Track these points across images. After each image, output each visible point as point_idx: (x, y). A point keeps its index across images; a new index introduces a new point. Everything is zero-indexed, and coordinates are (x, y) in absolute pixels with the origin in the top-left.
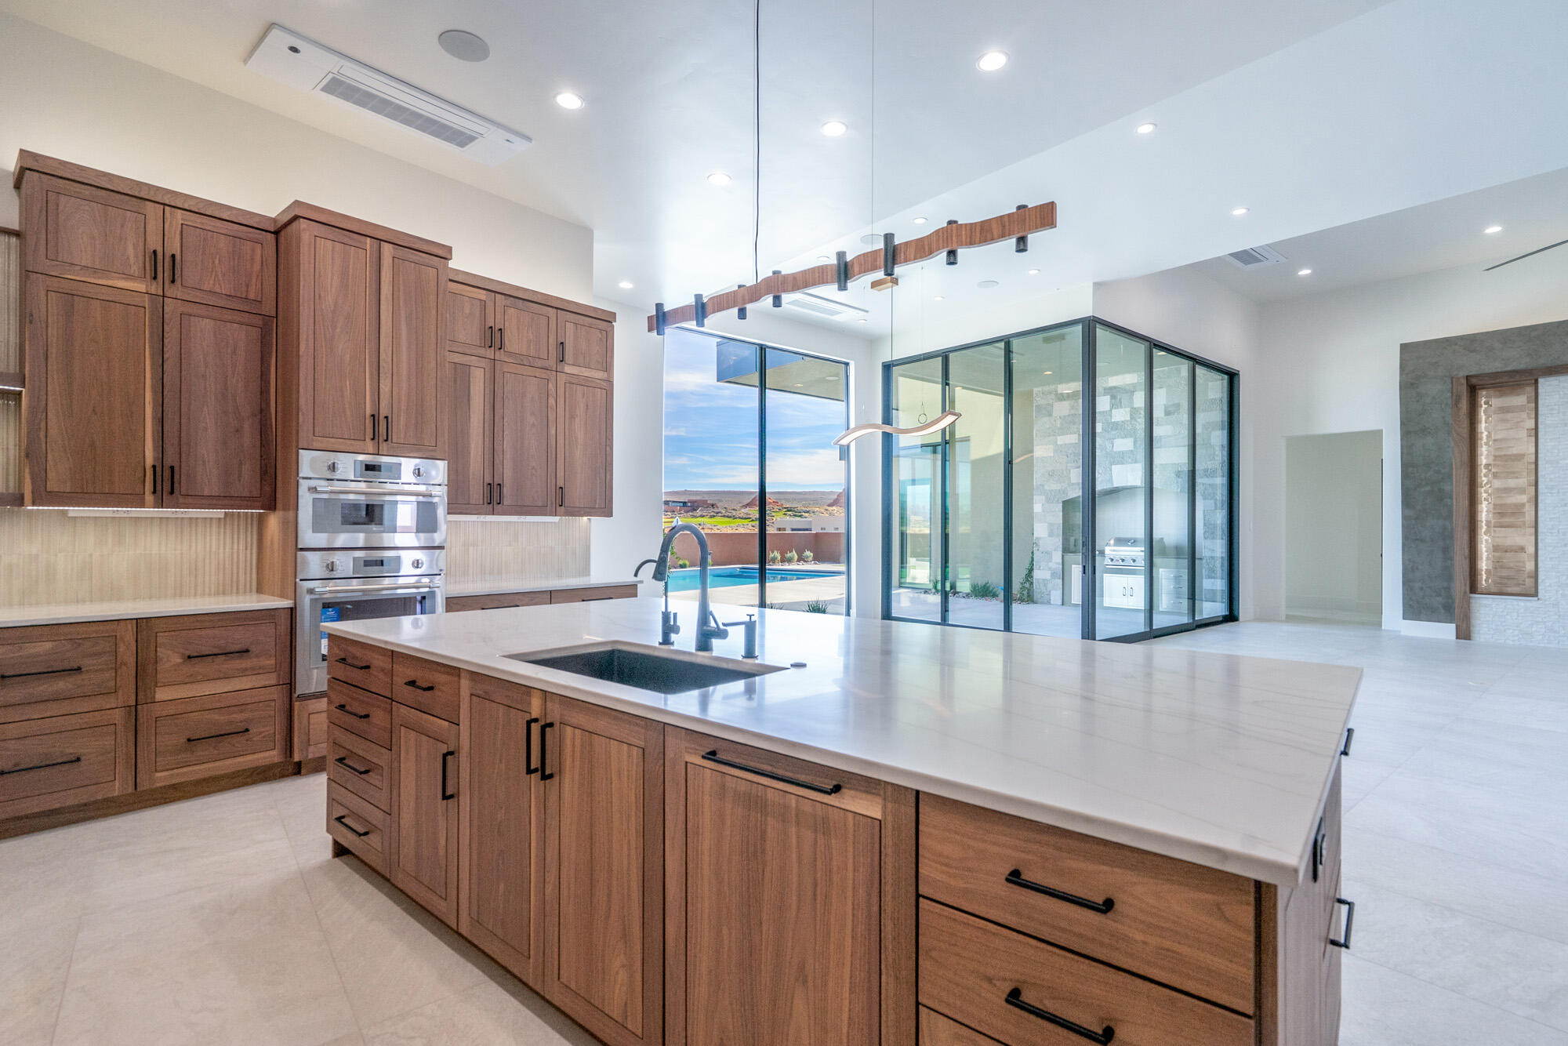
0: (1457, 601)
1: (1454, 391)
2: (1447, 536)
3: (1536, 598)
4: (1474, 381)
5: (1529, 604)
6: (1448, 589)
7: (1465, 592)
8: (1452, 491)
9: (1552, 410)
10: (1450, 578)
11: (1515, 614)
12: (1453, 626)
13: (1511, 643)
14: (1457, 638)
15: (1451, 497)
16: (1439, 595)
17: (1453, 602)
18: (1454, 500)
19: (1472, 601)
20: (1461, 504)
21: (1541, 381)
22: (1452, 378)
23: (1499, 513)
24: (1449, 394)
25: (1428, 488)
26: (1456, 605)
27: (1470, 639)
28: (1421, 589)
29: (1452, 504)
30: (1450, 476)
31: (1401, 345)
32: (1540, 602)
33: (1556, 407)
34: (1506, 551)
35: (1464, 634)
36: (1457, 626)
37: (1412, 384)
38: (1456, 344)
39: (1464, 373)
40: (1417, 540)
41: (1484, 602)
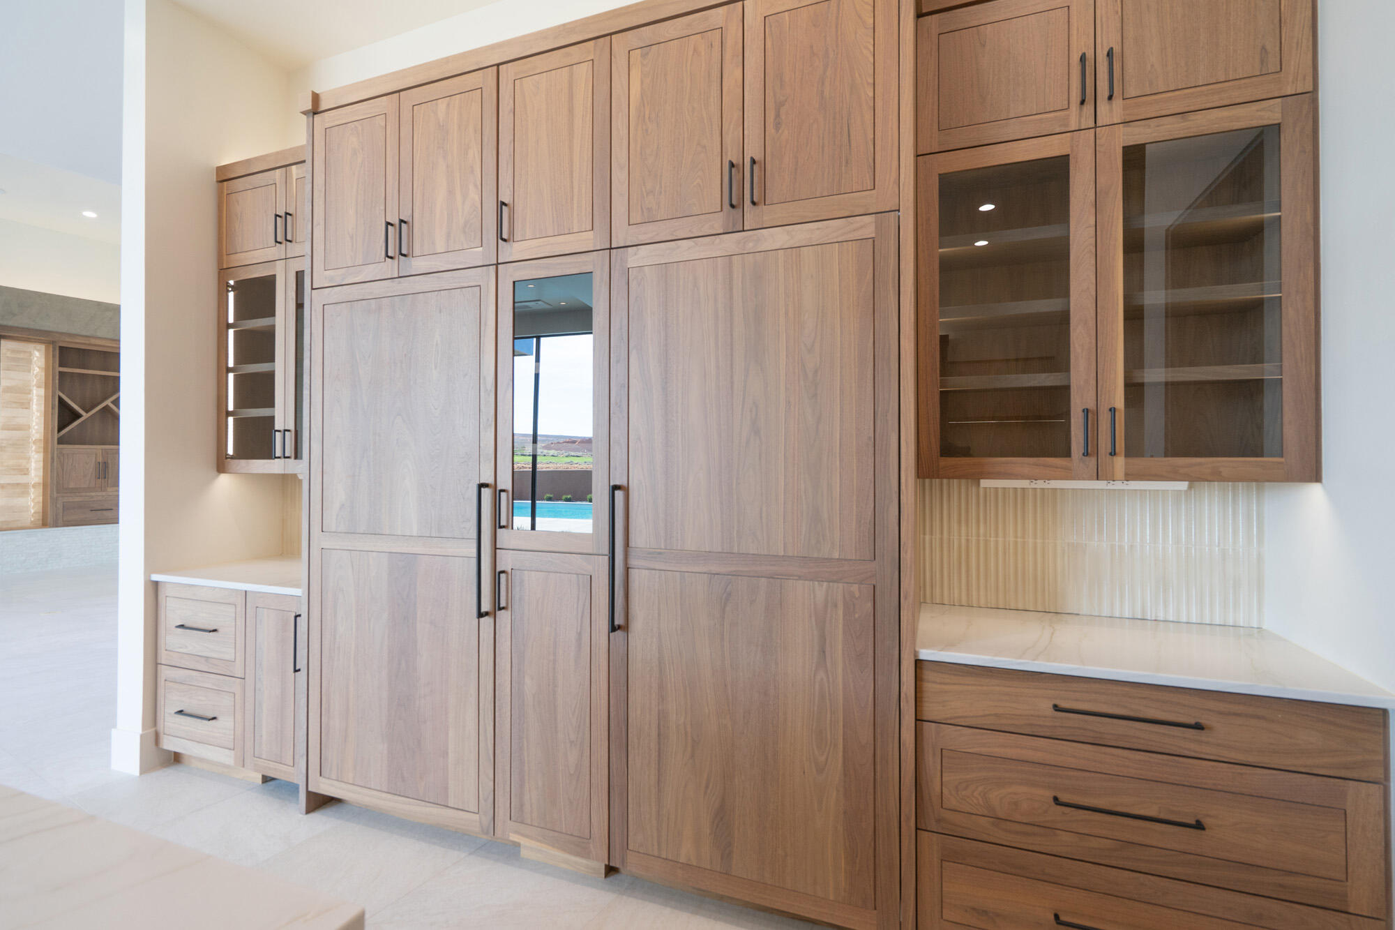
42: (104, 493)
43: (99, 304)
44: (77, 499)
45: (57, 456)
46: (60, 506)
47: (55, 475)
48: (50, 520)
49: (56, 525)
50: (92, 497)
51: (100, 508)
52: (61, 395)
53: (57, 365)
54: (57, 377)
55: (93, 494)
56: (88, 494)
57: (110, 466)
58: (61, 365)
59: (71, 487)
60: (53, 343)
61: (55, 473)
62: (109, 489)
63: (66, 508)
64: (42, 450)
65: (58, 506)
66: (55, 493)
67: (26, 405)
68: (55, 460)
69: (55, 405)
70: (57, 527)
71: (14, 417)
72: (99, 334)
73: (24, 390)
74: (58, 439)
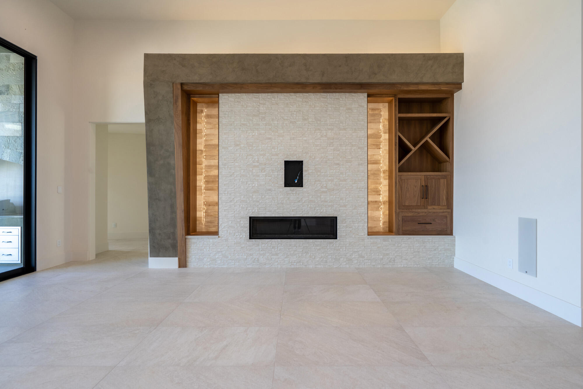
0: (179, 241)
1: (175, 93)
2: (173, 195)
3: (217, 237)
4: (186, 88)
5: (215, 240)
6: (174, 234)
7: (183, 235)
8: (175, 165)
9: (225, 114)
10: (174, 226)
11: (208, 248)
12: (176, 259)
13: (206, 267)
14: (180, 267)
15: (174, 169)
16: (169, 238)
17: (177, 242)
18: (176, 171)
19: (187, 241)
20: (179, 174)
21: (220, 95)
22: (173, 83)
23: (206, 181)
24: (172, 95)
25: (161, 162)
26: (179, 244)
27: (186, 267)
28: (160, 234)
29: (175, 173)
30: (174, 154)
31: (145, 54)
32: (220, 238)
33: (227, 113)
34: (210, 205)
35: (183, 264)
36: (179, 258)
37: (151, 85)
38: (175, 59)
39: (179, 81)
40: (157, 199)
41: (193, 241)
42: (426, 210)
43: (424, 55)
44: (410, 214)
45: (398, 180)
46: (400, 219)
47: (398, 195)
48: (394, 229)
49: (398, 233)
50: (419, 213)
51: (424, 222)
52: (401, 135)
53: (398, 113)
54: (398, 122)
55: (419, 210)
56: (416, 210)
57: (429, 189)
58: (399, 113)
59: (407, 204)
60: (395, 96)
61: (398, 194)
62: (429, 207)
63: (405, 220)
64: (388, 177)
65: (399, 219)
66: (398, 210)
67: (378, 147)
68: (397, 184)
69: (396, 143)
70: (399, 234)
71: (374, 155)
72: (425, 80)
73: (377, 136)
74: (399, 168)
